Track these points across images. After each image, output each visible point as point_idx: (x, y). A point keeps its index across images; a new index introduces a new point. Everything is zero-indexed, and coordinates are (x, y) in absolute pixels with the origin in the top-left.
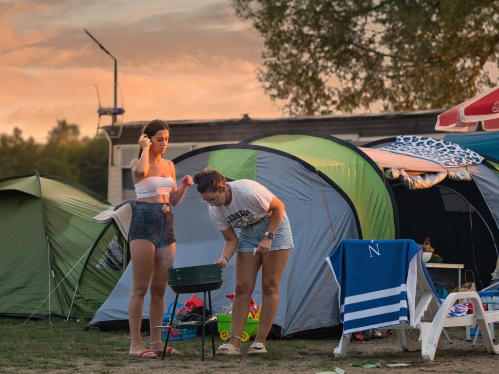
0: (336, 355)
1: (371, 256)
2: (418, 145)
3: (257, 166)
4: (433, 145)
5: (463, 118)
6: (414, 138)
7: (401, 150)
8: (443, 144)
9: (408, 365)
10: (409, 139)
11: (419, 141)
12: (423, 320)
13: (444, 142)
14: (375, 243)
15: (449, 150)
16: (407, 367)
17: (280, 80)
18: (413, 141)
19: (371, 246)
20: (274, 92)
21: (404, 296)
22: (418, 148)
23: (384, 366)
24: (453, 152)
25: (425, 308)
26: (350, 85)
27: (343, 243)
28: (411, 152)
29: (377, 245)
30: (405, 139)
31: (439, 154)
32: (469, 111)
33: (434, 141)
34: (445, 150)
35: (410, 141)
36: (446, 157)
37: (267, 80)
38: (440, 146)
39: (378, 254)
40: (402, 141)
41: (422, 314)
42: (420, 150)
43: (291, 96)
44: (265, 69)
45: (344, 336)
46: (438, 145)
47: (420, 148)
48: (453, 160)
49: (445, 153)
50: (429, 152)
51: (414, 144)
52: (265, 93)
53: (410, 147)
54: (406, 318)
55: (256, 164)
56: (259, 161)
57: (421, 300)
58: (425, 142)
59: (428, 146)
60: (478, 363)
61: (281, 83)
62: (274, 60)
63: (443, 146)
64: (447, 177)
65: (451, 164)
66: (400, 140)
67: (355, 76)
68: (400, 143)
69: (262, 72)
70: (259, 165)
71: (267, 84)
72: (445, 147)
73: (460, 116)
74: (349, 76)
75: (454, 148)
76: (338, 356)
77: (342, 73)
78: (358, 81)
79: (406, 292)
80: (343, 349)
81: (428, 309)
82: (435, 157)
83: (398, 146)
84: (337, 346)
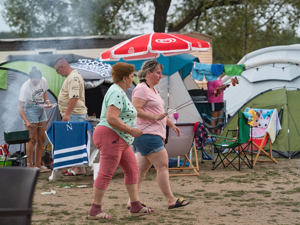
0: (50, 180)
1: (68, 130)
2: (89, 64)
3: (8, 79)
4: (97, 64)
5: (113, 56)
6: (87, 61)
7: (81, 67)
8: (102, 64)
9: (87, 186)
10: (85, 61)
11: (90, 62)
12: (94, 162)
13: (103, 63)
14: (70, 123)
15: (105, 67)
16: (87, 187)
17: (14, 16)
18: (87, 62)
19: (68, 125)
20: (11, 23)
21: (85, 151)
22: (89, 66)
23: (75, 187)
24: (107, 68)
25: (95, 156)
26: (51, 19)
27: (54, 123)
28: (86, 68)
29: (71, 124)
30: (83, 61)
31: (100, 70)
32: (116, 52)
33: (97, 62)
34: (103, 67)
35: (85, 62)
36: (104, 71)
37: (7, 17)
38: (101, 65)
39: (71, 129)
40: (81, 62)
41: (94, 159)
42: (90, 67)
43: (20, 25)
44: (6, 11)
45: (54, 170)
46: (99, 64)
47: (91, 66)
48: (107, 73)
49: (103, 69)
50: (95, 68)
51: (87, 64)
52: (7, 23)
53: (85, 65)
54: (86, 162)
55: (7, 78)
56: (8, 76)
57: (93, 152)
58: (93, 63)
59: (95, 65)
60: (122, 184)
61: (15, 18)
62: (11, 6)
63: (102, 65)
64: (104, 82)
65: (106, 75)
66: (80, 62)
67: (53, 15)
68: (80, 63)
69: (4, 12)
70: (8, 78)
71: (8, 19)
72: (103, 65)
73: (112, 55)
74: (50, 15)
75: (108, 66)
76: (51, 180)
77: (46, 13)
78: (54, 17)
79: (86, 149)
80: (54, 177)
81: (97, 156)
82: (98, 71)
83: (79, 65)
84: (51, 175)
